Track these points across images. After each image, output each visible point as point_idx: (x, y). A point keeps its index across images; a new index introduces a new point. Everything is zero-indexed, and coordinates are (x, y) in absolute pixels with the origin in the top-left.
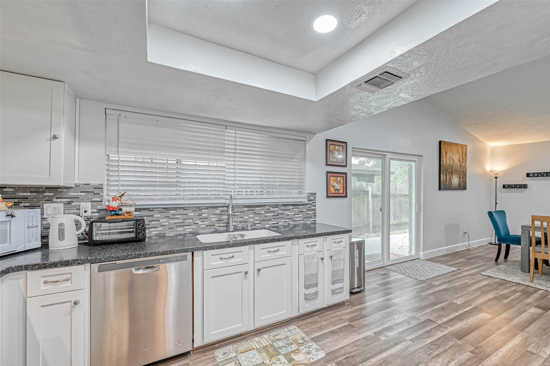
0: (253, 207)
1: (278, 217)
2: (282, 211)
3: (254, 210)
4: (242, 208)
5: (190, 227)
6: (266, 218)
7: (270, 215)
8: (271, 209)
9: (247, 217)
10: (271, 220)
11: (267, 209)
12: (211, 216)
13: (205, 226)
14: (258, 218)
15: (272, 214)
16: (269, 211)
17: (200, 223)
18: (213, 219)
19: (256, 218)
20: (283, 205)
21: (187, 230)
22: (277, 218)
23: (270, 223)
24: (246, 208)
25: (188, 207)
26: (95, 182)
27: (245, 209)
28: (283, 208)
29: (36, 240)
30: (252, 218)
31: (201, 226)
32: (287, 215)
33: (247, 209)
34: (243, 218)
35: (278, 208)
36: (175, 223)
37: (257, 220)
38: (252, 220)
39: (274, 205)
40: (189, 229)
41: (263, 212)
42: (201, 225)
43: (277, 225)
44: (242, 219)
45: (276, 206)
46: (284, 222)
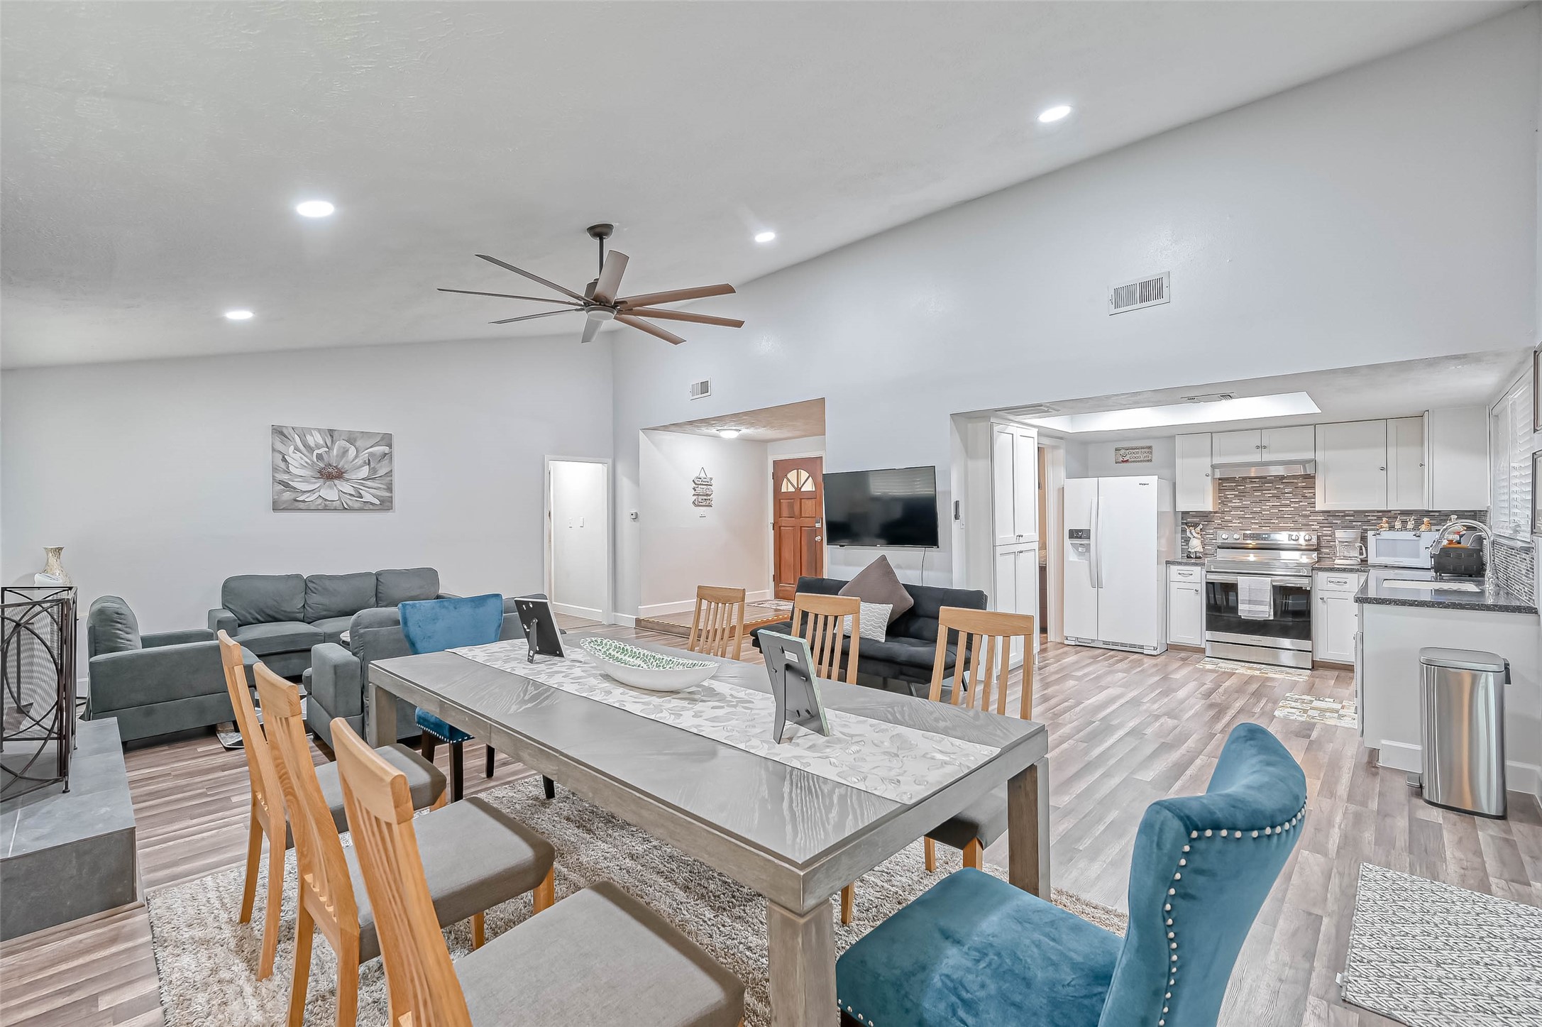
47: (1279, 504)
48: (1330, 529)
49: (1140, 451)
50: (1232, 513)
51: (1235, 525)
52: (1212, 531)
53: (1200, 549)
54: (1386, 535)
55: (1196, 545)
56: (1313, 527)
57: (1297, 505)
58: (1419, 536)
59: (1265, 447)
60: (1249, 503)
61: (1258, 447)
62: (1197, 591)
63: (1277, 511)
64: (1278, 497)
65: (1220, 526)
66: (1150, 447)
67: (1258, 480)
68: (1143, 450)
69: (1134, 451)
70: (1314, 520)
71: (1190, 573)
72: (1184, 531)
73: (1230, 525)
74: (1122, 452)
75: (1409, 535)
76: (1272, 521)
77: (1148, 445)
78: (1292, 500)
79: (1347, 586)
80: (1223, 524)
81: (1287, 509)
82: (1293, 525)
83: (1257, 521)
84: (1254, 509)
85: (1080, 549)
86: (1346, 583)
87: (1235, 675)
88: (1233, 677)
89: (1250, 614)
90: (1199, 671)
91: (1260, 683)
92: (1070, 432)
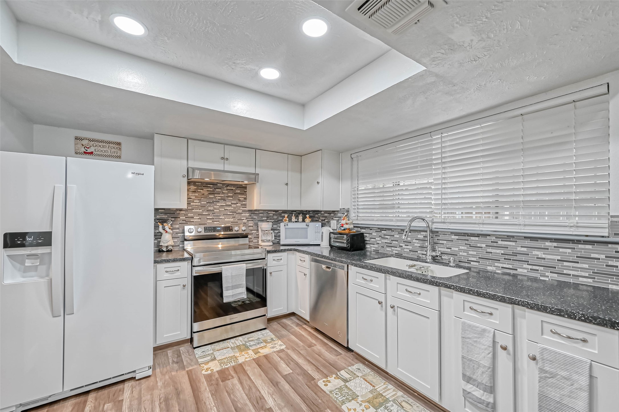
0: (465, 236)
1: (515, 258)
2: (525, 249)
3: (468, 240)
4: (449, 235)
5: (396, 249)
6: (490, 256)
7: (498, 251)
8: (500, 242)
9: (457, 249)
10: (499, 260)
11: (492, 242)
12: (414, 241)
13: (408, 250)
14: (475, 253)
15: (502, 252)
16: (495, 244)
17: (404, 246)
18: (416, 244)
19: (470, 253)
20: (525, 237)
21: (394, 252)
22: (513, 260)
23: (496, 264)
24: (455, 235)
25: (395, 229)
26: (346, 207)
27: (453, 237)
28: (527, 243)
29: (318, 240)
30: (464, 251)
31: (405, 250)
32: (537, 258)
33: (457, 237)
34: (451, 249)
35: (516, 242)
36: (385, 243)
37: (473, 256)
38: (465, 254)
39: (506, 237)
40: (396, 250)
41: (484, 245)
42: (405, 248)
43: (512, 272)
44: (449, 250)
45: (509, 237)
46: (531, 269)
47: (224, 204)
48: (252, 222)
49: (107, 145)
50: (193, 211)
51: (196, 220)
52: (178, 226)
53: (171, 243)
54: (291, 225)
55: (167, 240)
56: (243, 221)
57: (235, 206)
58: (308, 226)
59: (227, 159)
60: (205, 203)
61: (223, 158)
62: (184, 286)
63: (223, 209)
64: (224, 200)
65: (184, 222)
66: (119, 144)
67: (211, 186)
68: (111, 145)
69: (100, 144)
70: (244, 216)
71: (177, 269)
72: (156, 227)
73: (192, 220)
74: (85, 142)
75: (303, 225)
76: (220, 217)
77: (118, 141)
78: (233, 202)
79: (282, 261)
80: (187, 219)
81: (230, 208)
82: (232, 220)
83: (211, 217)
84: (209, 208)
85: (28, 263)
86: (281, 259)
87: (246, 369)
88: (250, 375)
89: (232, 298)
90: (217, 385)
91: (279, 375)
92: (16, 61)
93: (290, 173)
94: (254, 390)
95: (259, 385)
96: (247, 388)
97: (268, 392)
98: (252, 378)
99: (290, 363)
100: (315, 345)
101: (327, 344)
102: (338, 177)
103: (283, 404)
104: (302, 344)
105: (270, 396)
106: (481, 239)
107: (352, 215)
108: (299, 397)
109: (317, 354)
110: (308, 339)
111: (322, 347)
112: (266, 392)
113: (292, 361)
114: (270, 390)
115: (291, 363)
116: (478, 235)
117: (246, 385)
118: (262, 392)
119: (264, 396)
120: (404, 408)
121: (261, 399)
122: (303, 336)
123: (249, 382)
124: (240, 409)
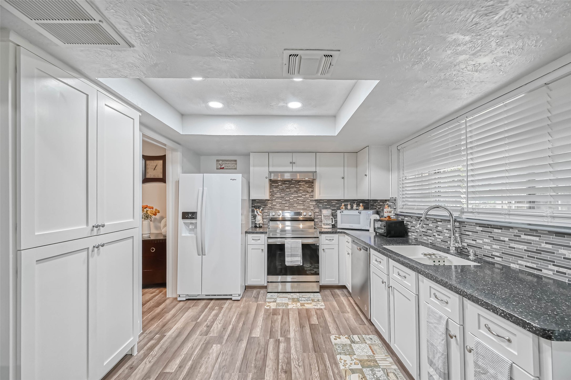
0: (489, 227)
1: (539, 256)
2: (550, 246)
3: (491, 232)
4: (474, 226)
5: (430, 238)
6: (513, 252)
7: (521, 247)
8: (523, 237)
9: (481, 242)
10: (523, 258)
11: (514, 235)
12: (445, 231)
13: (440, 240)
14: (498, 247)
15: (525, 248)
16: (518, 239)
17: (437, 236)
18: (446, 235)
19: (494, 246)
20: (549, 232)
21: (430, 241)
22: (537, 258)
23: (520, 262)
24: (479, 226)
25: (430, 218)
26: (394, 197)
27: (478, 228)
29: (367, 226)
30: (488, 244)
31: (438, 240)
32: (564, 258)
33: (481, 229)
34: (476, 241)
35: (540, 236)
36: (422, 231)
37: (496, 250)
38: (489, 248)
39: (529, 230)
40: (430, 239)
41: (507, 239)
42: (437, 238)
43: (536, 272)
44: (474, 242)
45: (533, 231)
46: (557, 272)
47: (297, 196)
48: (318, 209)
49: (230, 162)
50: (276, 200)
51: (277, 207)
52: (266, 211)
53: (261, 222)
54: (346, 212)
55: (259, 219)
56: (311, 208)
57: (305, 197)
58: (360, 213)
59: (294, 163)
60: (284, 195)
61: (291, 163)
62: (262, 250)
63: (296, 199)
64: (297, 192)
65: (270, 208)
66: (236, 161)
67: (288, 183)
68: (232, 162)
69: (227, 162)
70: (311, 205)
71: (258, 238)
72: (253, 211)
73: (275, 207)
74: (220, 162)
75: (356, 212)
76: (294, 205)
77: (235, 159)
78: (303, 194)
79: (333, 241)
80: (272, 206)
81: (301, 199)
82: (303, 207)
83: (287, 205)
84: (286, 199)
85: (191, 227)
86: (333, 239)
87: (290, 313)
88: (290, 317)
89: (291, 263)
90: (269, 316)
91: (308, 322)
92: (181, 133)
93: (346, 168)
94: (287, 325)
95: (291, 324)
96: (284, 323)
97: (294, 329)
98: (290, 319)
99: (320, 318)
100: (348, 313)
101: (359, 315)
102: (388, 168)
103: (298, 339)
104: (338, 309)
105: (294, 332)
106: (504, 231)
107: (400, 204)
108: (311, 339)
109: (345, 319)
110: (345, 307)
111: (353, 316)
112: (293, 329)
113: (323, 318)
114: (296, 329)
115: (322, 318)
116: (500, 228)
117: (284, 321)
118: (291, 328)
119: (291, 330)
120: (389, 377)
121: (288, 331)
122: (344, 304)
123: (287, 320)
124: (273, 332)
